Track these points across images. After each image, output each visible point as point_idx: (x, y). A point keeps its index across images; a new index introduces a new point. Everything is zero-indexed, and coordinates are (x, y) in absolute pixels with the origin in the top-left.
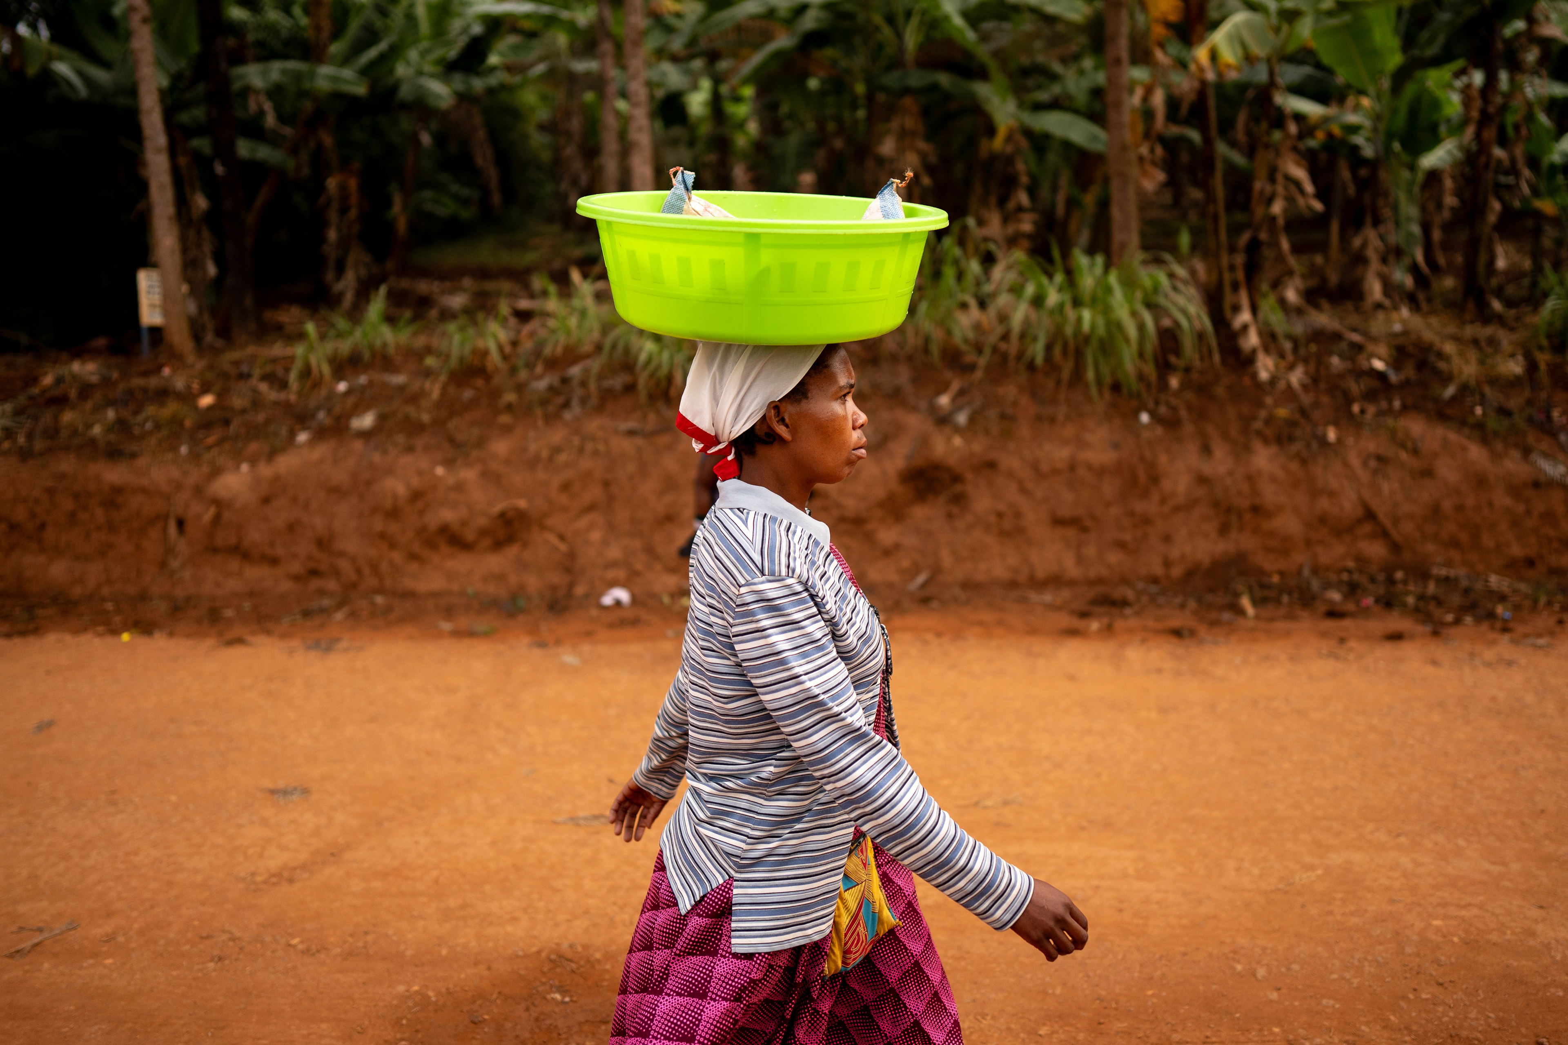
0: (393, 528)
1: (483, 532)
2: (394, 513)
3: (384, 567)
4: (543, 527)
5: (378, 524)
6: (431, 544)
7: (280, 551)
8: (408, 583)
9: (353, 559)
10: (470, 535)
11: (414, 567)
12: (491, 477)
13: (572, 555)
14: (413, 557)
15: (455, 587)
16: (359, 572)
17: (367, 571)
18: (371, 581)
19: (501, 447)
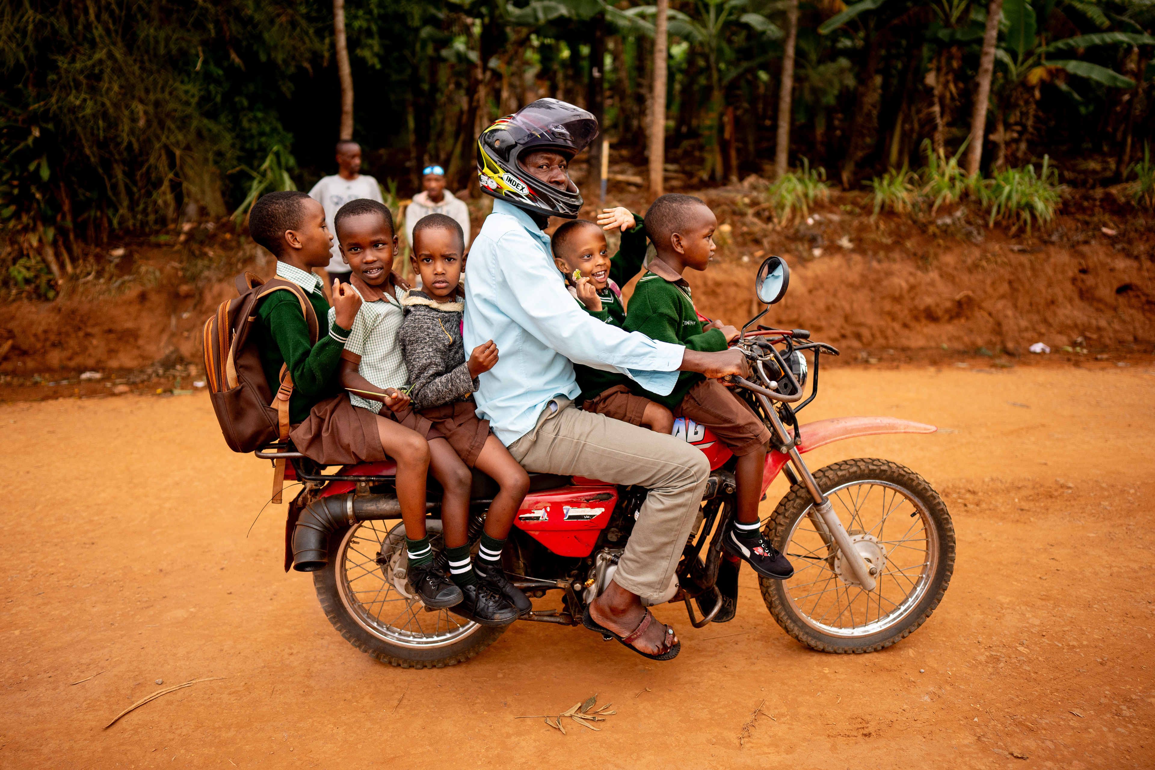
0: (897, 308)
1: (947, 311)
2: (897, 299)
3: (889, 333)
4: (980, 308)
5: (887, 306)
6: (917, 319)
7: (823, 323)
8: (905, 342)
9: (870, 328)
10: (940, 313)
11: (906, 332)
12: (948, 277)
13: (999, 324)
14: (905, 326)
15: (933, 344)
16: (873, 336)
17: (878, 334)
18: (882, 341)
19: (949, 259)
